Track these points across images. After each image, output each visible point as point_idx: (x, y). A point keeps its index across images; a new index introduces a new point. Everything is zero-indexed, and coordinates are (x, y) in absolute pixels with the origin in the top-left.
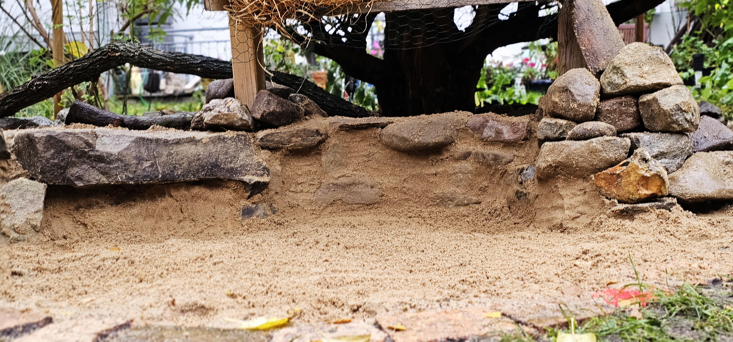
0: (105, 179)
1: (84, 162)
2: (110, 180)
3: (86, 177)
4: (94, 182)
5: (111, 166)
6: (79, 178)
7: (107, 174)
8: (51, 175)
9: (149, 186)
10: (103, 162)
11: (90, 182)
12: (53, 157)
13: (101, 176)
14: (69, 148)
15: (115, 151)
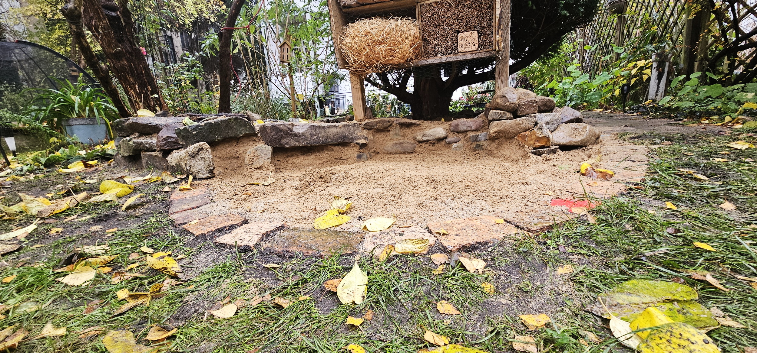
0: (297, 144)
1: (288, 137)
2: (300, 144)
3: (290, 143)
4: (293, 145)
5: (300, 138)
6: (287, 144)
7: (298, 141)
8: (274, 142)
9: (316, 146)
10: (296, 137)
11: (291, 145)
12: (274, 135)
13: (296, 142)
14: (281, 131)
15: (301, 132)
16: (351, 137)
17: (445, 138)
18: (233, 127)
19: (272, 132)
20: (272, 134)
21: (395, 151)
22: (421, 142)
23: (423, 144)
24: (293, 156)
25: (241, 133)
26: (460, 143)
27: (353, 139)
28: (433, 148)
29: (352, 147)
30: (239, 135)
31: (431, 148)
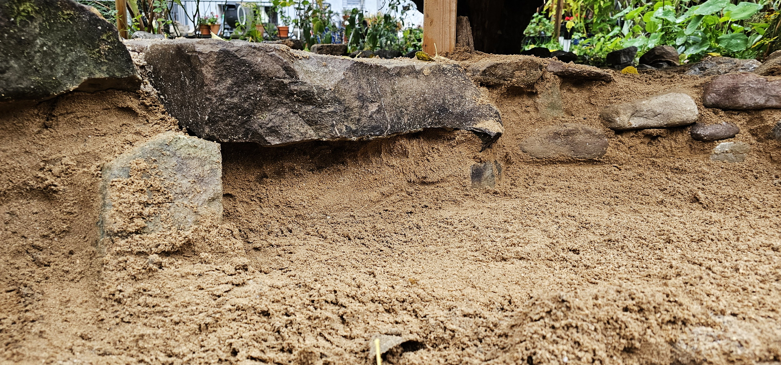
0: (312, 133)
1: (280, 103)
2: (321, 134)
3: (285, 129)
4: (298, 138)
5: (324, 111)
6: (273, 131)
7: (316, 123)
8: (226, 125)
10: (311, 104)
11: (291, 137)
13: (307, 127)
14: (257, 76)
15: (329, 84)
16: (458, 110)
17: (694, 124)
18: (30, 43)
19: (221, 78)
20: (221, 88)
21: (552, 154)
22: (620, 131)
23: (625, 138)
24: (280, 174)
25: (70, 74)
26: (738, 143)
27: (464, 117)
28: (652, 149)
29: (459, 143)
30: (59, 84)
31: (644, 148)
